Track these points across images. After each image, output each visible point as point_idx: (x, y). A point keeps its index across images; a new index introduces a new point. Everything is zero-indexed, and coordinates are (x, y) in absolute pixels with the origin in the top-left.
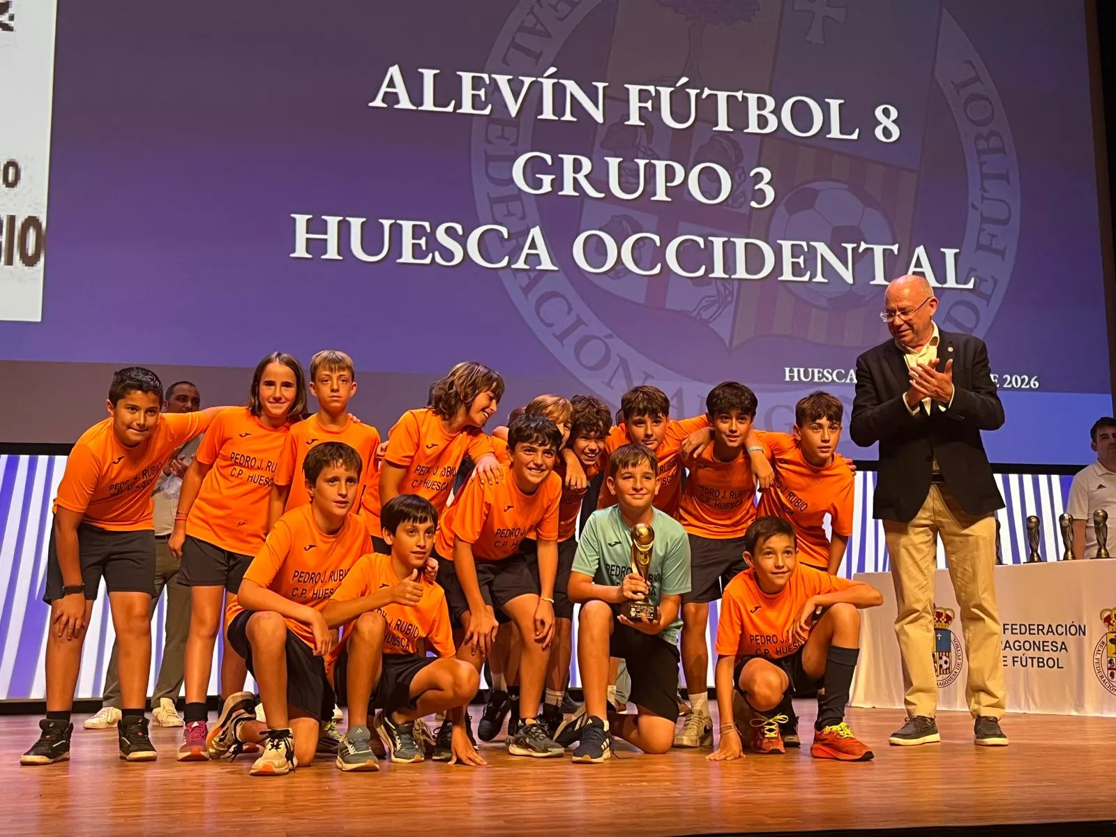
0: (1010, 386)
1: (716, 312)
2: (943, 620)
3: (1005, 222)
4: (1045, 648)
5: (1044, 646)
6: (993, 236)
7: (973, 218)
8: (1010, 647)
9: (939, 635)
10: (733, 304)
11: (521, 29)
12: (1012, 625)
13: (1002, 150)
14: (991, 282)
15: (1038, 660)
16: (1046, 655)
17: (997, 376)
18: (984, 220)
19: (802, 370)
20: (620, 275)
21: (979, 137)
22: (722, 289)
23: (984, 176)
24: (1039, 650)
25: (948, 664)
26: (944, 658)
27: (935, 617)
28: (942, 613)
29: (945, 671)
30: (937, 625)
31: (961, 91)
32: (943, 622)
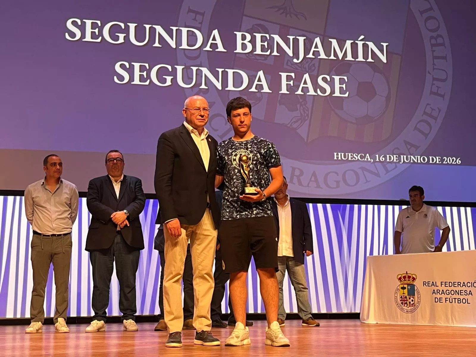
0: (447, 163)
1: (300, 124)
3: (444, 80)
4: (462, 294)
5: (461, 293)
6: (438, 87)
7: (429, 78)
8: (444, 293)
9: (409, 287)
10: (309, 120)
12: (445, 282)
13: (443, 44)
14: (437, 110)
15: (458, 300)
16: (462, 297)
17: (440, 157)
18: (434, 79)
19: (343, 154)
21: (432, 37)
22: (302, 113)
23: (435, 58)
24: (458, 294)
25: (414, 302)
26: (412, 299)
27: (407, 278)
28: (411, 276)
29: (412, 305)
30: (408, 282)
31: (423, 15)
32: (411, 281)
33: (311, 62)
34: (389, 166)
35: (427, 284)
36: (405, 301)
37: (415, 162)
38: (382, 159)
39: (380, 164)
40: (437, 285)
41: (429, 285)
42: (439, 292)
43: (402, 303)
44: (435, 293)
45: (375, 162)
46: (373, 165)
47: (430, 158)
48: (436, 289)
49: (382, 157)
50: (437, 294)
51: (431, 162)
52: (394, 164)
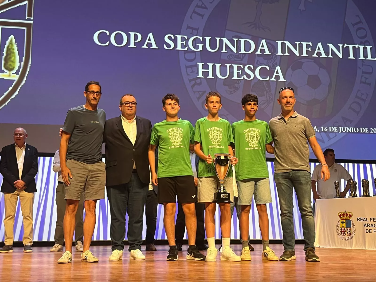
0: (373, 132)
1: (266, 106)
2: (348, 216)
6: (366, 78)
7: (359, 72)
8: (373, 226)
9: (347, 222)
10: (273, 103)
11: (197, 6)
12: (374, 218)
14: (366, 95)
17: (368, 129)
18: (363, 72)
20: (232, 93)
22: (268, 98)
25: (350, 232)
26: (349, 230)
27: (345, 215)
28: (348, 214)
29: (349, 235)
30: (346, 218)
31: (355, 27)
32: (348, 217)
33: (274, 62)
34: (331, 135)
35: (360, 220)
36: (344, 231)
37: (349, 131)
38: (326, 130)
39: (325, 133)
40: (367, 221)
41: (361, 220)
42: (369, 226)
43: (342, 233)
44: (366, 226)
45: (321, 132)
46: (319, 134)
47: (360, 129)
48: (367, 223)
49: (326, 129)
50: (368, 227)
51: (361, 132)
52: (334, 134)
